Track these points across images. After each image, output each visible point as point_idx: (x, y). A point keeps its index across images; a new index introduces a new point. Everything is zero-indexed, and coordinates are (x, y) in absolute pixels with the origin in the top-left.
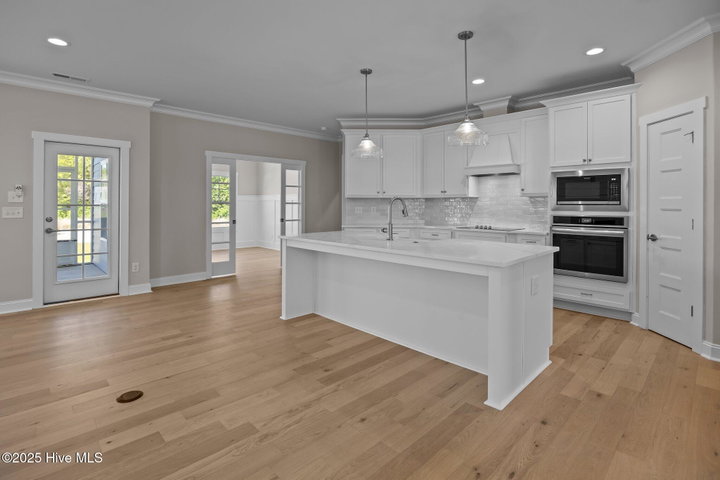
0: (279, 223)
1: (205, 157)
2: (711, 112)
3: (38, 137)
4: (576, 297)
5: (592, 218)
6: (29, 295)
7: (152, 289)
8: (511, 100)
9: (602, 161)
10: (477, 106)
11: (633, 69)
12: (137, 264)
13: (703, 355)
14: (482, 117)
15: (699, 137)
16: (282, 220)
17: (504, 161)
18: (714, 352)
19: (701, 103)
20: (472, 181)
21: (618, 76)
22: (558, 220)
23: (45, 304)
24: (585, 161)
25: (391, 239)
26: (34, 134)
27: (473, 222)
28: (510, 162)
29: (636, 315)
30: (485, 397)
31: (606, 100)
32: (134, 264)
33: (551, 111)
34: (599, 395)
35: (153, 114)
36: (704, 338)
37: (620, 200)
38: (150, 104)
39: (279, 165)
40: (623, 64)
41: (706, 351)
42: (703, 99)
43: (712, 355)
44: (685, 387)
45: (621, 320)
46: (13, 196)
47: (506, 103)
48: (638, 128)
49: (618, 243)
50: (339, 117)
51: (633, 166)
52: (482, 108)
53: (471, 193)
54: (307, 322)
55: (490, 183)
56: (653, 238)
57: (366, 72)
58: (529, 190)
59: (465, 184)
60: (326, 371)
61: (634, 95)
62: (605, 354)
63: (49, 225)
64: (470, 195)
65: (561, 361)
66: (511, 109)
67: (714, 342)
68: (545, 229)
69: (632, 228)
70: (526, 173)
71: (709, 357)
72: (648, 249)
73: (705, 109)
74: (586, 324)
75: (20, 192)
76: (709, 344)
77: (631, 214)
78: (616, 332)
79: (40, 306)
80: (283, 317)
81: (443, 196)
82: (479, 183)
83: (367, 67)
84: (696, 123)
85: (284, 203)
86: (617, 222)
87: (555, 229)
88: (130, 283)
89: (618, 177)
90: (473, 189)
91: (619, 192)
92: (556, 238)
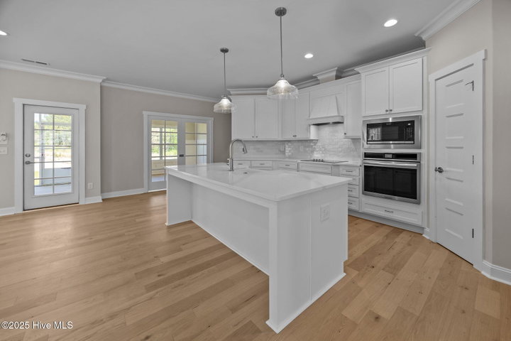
1: (143, 115)
2: (490, 63)
3: (18, 102)
4: (382, 213)
5: (393, 154)
6: (12, 204)
7: (103, 200)
8: (337, 71)
9: (400, 111)
10: (316, 77)
11: (424, 37)
12: (92, 184)
13: (483, 273)
14: (319, 84)
15: (479, 86)
17: (329, 113)
18: (493, 272)
19: (481, 55)
20: (313, 129)
21: (414, 44)
22: (367, 155)
23: (24, 210)
24: (387, 111)
26: (15, 100)
28: (336, 114)
29: (427, 230)
30: (267, 318)
31: (402, 64)
32: (89, 184)
33: (363, 75)
34: (377, 318)
36: (484, 258)
37: (414, 140)
38: (101, 81)
40: (416, 35)
41: (487, 269)
42: (483, 51)
43: (492, 275)
44: (464, 312)
45: (416, 234)
47: (334, 73)
48: (428, 83)
49: (413, 173)
50: (228, 88)
51: (424, 114)
52: (319, 78)
53: (313, 136)
54: (182, 227)
55: (326, 130)
56: (440, 170)
57: (225, 51)
58: (350, 134)
59: (308, 130)
60: (159, 276)
61: (425, 58)
62: (394, 268)
63: (27, 159)
64: (312, 138)
65: (354, 273)
66: (338, 77)
67: (494, 263)
68: (358, 162)
69: (424, 162)
70: (348, 122)
71: (488, 276)
72: (435, 179)
73: (484, 60)
74: (387, 236)
75: (4, 137)
76: (489, 264)
77: (423, 151)
78: (409, 245)
79: (21, 211)
80: (167, 224)
81: (294, 139)
82: (319, 129)
83: (225, 47)
84: (476, 74)
86: (413, 157)
87: (366, 162)
88: (86, 197)
89: (413, 122)
90: (313, 133)
91: (413, 134)
92: (367, 168)
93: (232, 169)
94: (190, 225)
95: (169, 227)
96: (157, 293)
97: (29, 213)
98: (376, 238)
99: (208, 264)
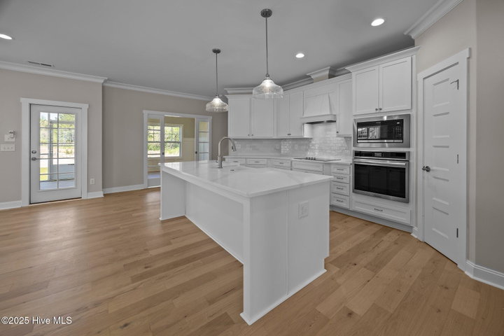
1: (143, 114)
2: (474, 61)
3: (25, 102)
4: (371, 211)
5: (382, 153)
6: (19, 198)
7: (104, 195)
8: (330, 70)
9: (390, 110)
10: (309, 76)
11: (413, 36)
12: (93, 179)
13: (466, 273)
15: (463, 84)
16: (196, 153)
17: (322, 112)
18: (476, 272)
19: (466, 53)
20: (307, 127)
21: (403, 43)
22: (358, 154)
23: (30, 204)
24: (377, 110)
28: (329, 113)
29: (415, 229)
31: (391, 63)
32: (91, 180)
33: (354, 74)
34: (350, 314)
35: (103, 87)
36: (468, 257)
37: (402, 139)
38: (102, 81)
40: (405, 34)
41: (470, 269)
42: (467, 50)
43: (475, 275)
44: (439, 311)
45: (404, 232)
46: (7, 137)
47: (327, 72)
48: (417, 82)
49: (402, 172)
50: (226, 87)
51: (413, 113)
52: (312, 77)
53: (307, 134)
55: (320, 128)
56: (427, 169)
57: (217, 51)
58: (342, 132)
59: (302, 129)
60: (146, 268)
61: (414, 57)
62: (376, 266)
63: (33, 156)
64: (306, 137)
65: (335, 270)
66: (331, 76)
67: (477, 263)
68: (349, 160)
69: (412, 161)
70: (340, 120)
71: (471, 276)
72: (423, 178)
73: (468, 58)
74: (374, 234)
75: (12, 135)
76: (471, 264)
77: (412, 150)
78: (396, 243)
79: (27, 204)
80: (161, 219)
81: (289, 137)
82: (313, 128)
83: (217, 48)
84: (460, 72)
85: (197, 142)
86: (402, 155)
87: (357, 160)
88: (88, 192)
89: (401, 121)
90: (307, 132)
91: (402, 133)
92: (358, 167)
93: (221, 167)
94: (183, 220)
95: (163, 222)
96: (142, 283)
97: (35, 207)
98: (364, 235)
99: (194, 258)
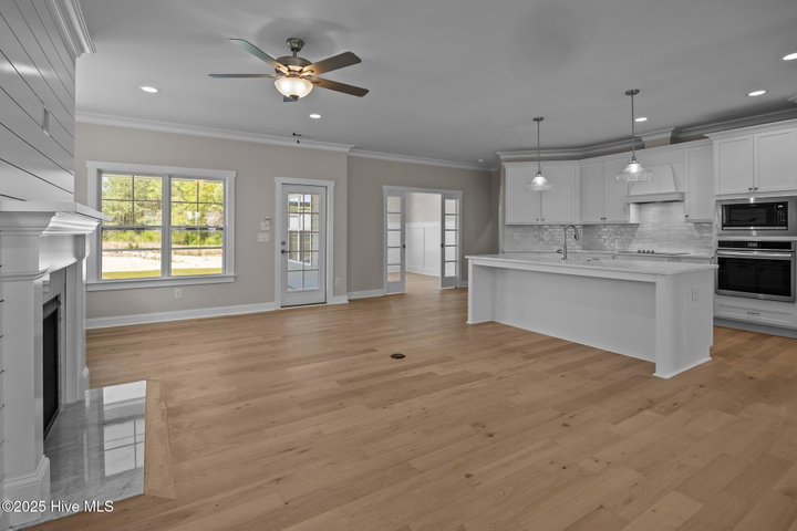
0: (440, 248)
1: (383, 191)
3: (279, 180)
4: (743, 316)
5: (759, 242)
6: (272, 299)
7: (349, 300)
8: (673, 132)
9: (769, 190)
10: (638, 138)
12: (339, 279)
14: (643, 148)
16: (443, 245)
17: (668, 188)
20: (633, 208)
22: (722, 244)
23: (282, 307)
24: (750, 189)
25: (565, 258)
26: (276, 179)
27: (635, 247)
28: (674, 191)
31: (775, 132)
33: (716, 143)
35: (349, 157)
37: (786, 225)
38: (347, 150)
39: (439, 196)
46: (264, 226)
47: (670, 135)
49: (786, 265)
52: (643, 139)
53: (633, 219)
55: (652, 211)
58: (695, 216)
59: (626, 211)
62: (765, 357)
63: (282, 247)
64: (632, 222)
65: (722, 358)
66: (675, 140)
68: (710, 252)
70: (690, 200)
74: (751, 339)
75: (268, 222)
78: (780, 346)
79: (279, 308)
80: (471, 322)
81: (602, 222)
82: (640, 210)
83: (539, 115)
85: (443, 230)
86: (786, 245)
87: (720, 252)
88: (334, 295)
90: (633, 216)
91: (786, 218)
92: (722, 261)
94: (493, 326)
97: (286, 311)
